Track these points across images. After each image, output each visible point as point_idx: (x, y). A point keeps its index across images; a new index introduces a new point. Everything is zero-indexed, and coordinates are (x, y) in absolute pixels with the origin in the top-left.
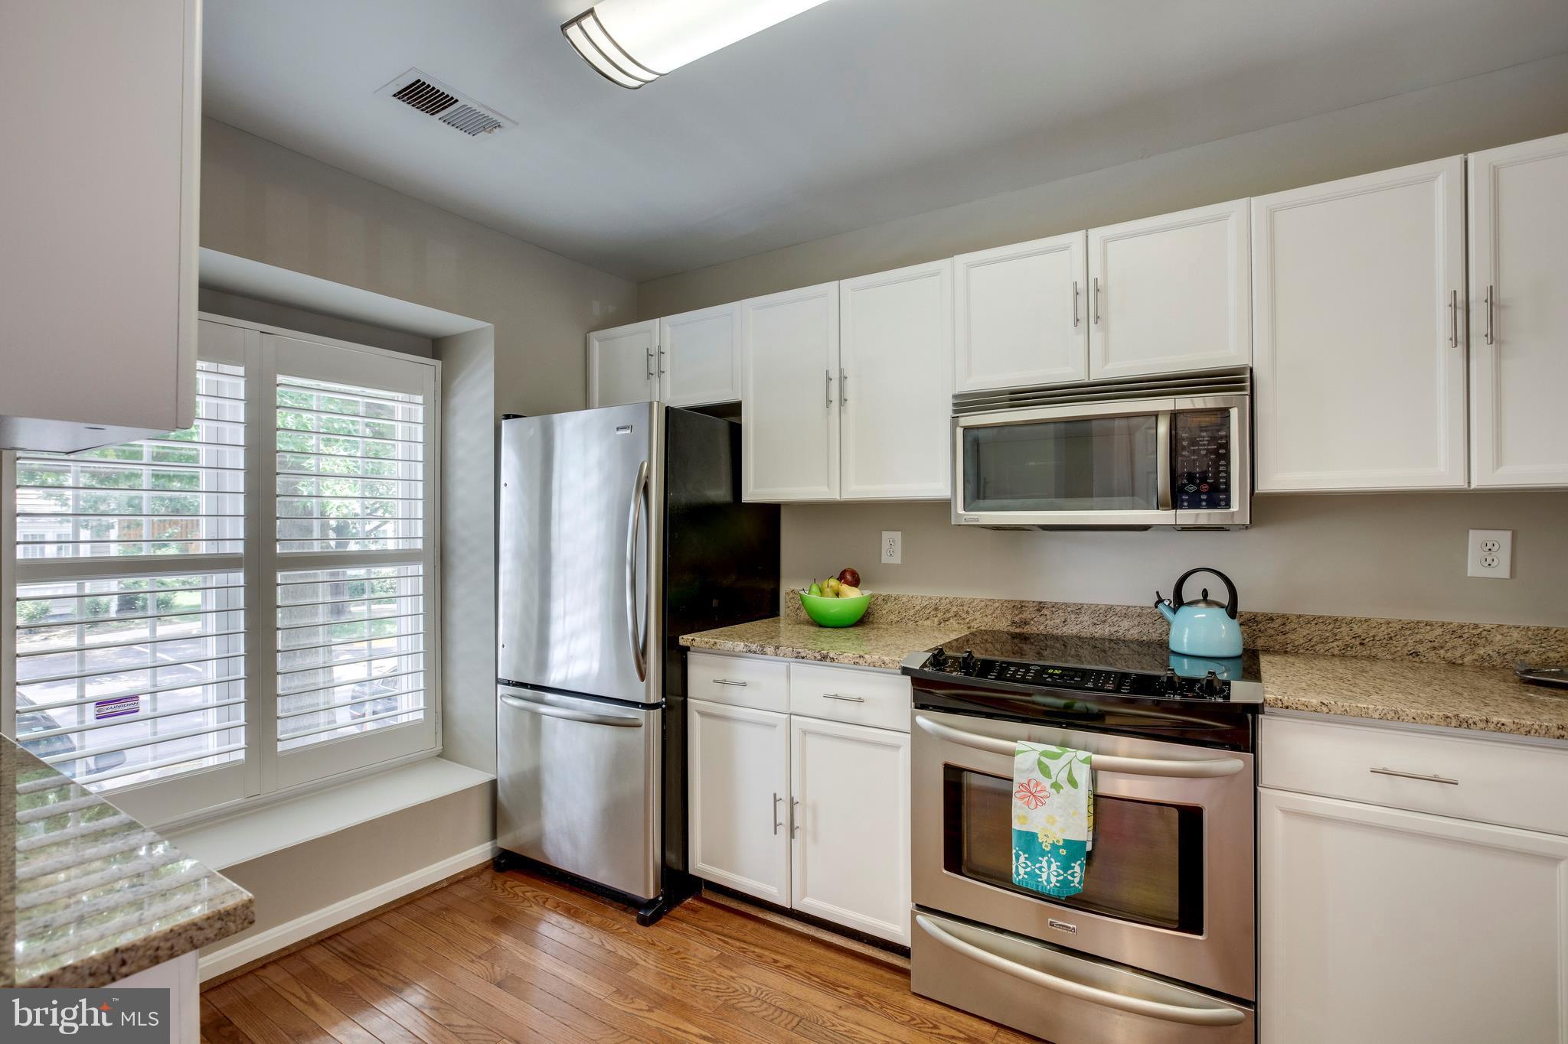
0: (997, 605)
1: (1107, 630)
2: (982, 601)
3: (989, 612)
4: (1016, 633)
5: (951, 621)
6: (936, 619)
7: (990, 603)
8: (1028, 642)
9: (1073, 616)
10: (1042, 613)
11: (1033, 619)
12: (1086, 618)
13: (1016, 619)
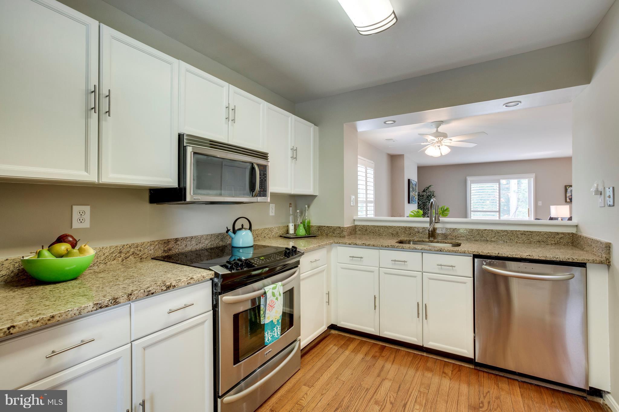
0: (156, 243)
1: (201, 246)
2: (148, 243)
3: (152, 248)
4: (166, 256)
5: (130, 257)
6: (120, 259)
7: (153, 243)
8: (171, 259)
9: (189, 243)
10: (177, 243)
11: (173, 247)
12: (194, 242)
13: (166, 249)
